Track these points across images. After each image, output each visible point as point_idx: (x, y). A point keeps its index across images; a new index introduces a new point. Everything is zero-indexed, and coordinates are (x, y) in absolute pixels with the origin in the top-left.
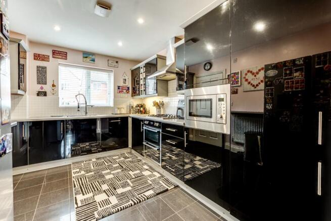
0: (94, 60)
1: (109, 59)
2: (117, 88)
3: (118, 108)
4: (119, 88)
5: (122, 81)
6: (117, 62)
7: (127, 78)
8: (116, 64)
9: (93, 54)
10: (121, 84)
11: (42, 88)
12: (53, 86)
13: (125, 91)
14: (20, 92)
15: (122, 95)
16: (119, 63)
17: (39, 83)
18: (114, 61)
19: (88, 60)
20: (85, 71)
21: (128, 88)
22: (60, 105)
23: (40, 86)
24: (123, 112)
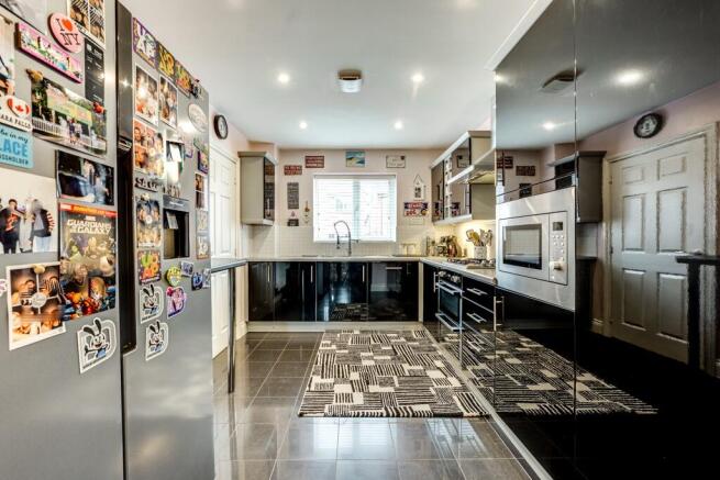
0: (362, 162)
1: (388, 154)
2: (402, 206)
3: (404, 245)
4: (406, 207)
5: (413, 192)
6: (403, 158)
7: (421, 185)
8: (402, 162)
9: (361, 151)
10: (411, 198)
11: (293, 215)
12: (307, 210)
13: (418, 211)
14: (266, 222)
15: (412, 219)
16: (407, 159)
17: (290, 207)
18: (397, 155)
19: (354, 162)
20: (350, 182)
21: (426, 205)
22: (316, 239)
23: (291, 211)
24: (414, 251)
